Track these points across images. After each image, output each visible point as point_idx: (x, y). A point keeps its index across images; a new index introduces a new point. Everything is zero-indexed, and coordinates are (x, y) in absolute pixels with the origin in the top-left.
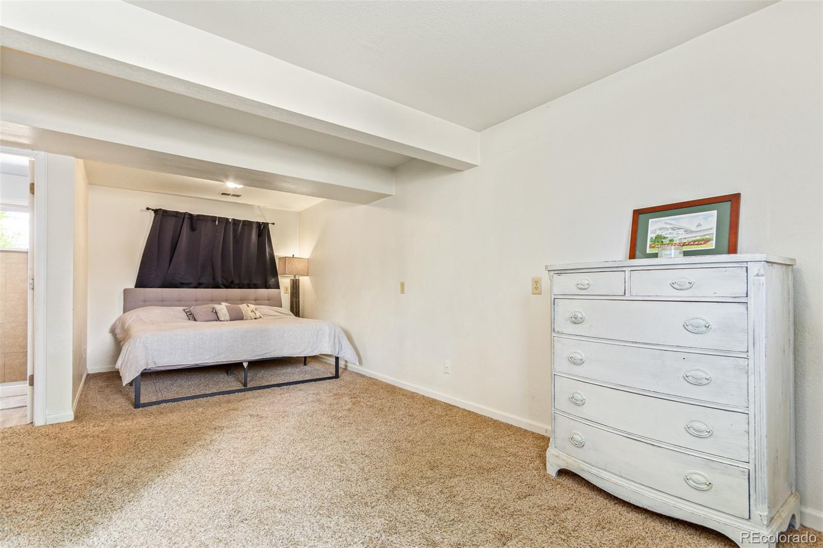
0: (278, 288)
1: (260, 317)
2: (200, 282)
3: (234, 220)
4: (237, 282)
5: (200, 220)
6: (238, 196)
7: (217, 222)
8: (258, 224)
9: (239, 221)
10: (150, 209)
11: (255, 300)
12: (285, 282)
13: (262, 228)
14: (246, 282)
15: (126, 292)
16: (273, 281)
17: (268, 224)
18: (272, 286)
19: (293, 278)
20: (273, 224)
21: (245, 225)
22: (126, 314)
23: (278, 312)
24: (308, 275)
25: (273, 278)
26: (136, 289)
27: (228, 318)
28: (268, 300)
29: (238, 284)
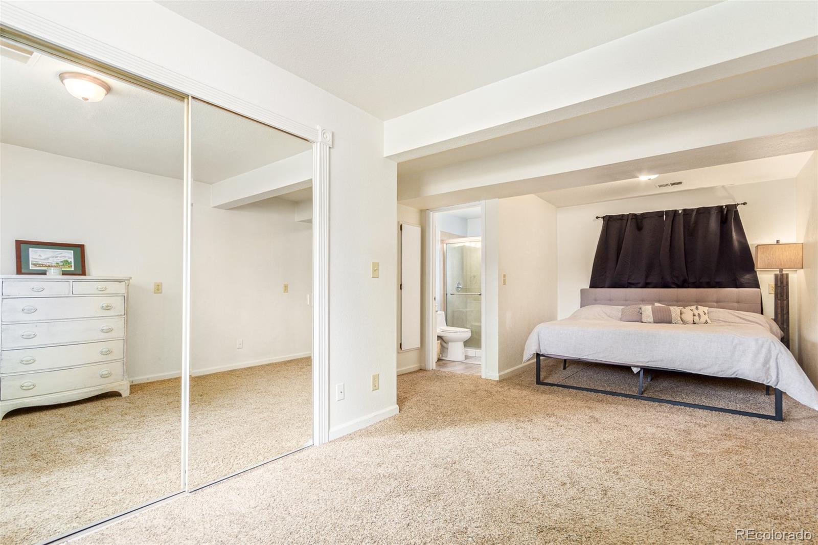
0: (757, 286)
1: (706, 322)
2: (647, 281)
3: (684, 210)
4: (691, 280)
5: (645, 218)
6: (680, 183)
7: (665, 216)
8: (720, 208)
9: (692, 210)
10: (600, 217)
11: (717, 302)
12: (766, 279)
13: (725, 213)
14: (705, 280)
15: (582, 291)
16: (747, 277)
17: (735, 206)
18: (746, 285)
19: (777, 273)
20: (745, 204)
21: (700, 214)
22: (582, 308)
23: (741, 318)
24: (800, 269)
25: (748, 273)
26: (591, 289)
27: (652, 320)
28: (738, 302)
29: (694, 283)
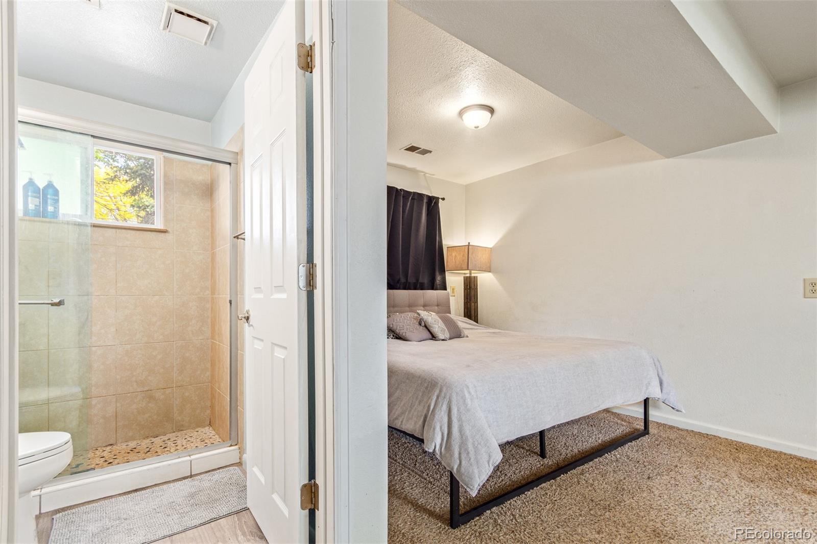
0: (445, 289)
3: (403, 190)
6: (427, 152)
8: (429, 198)
9: (409, 192)
12: (455, 281)
16: (438, 279)
17: (438, 198)
18: (438, 287)
19: (468, 275)
20: (443, 199)
21: (414, 199)
24: (490, 272)
25: (440, 275)
27: (447, 335)
28: (438, 305)
